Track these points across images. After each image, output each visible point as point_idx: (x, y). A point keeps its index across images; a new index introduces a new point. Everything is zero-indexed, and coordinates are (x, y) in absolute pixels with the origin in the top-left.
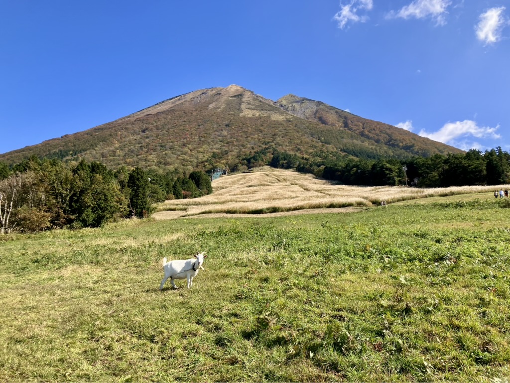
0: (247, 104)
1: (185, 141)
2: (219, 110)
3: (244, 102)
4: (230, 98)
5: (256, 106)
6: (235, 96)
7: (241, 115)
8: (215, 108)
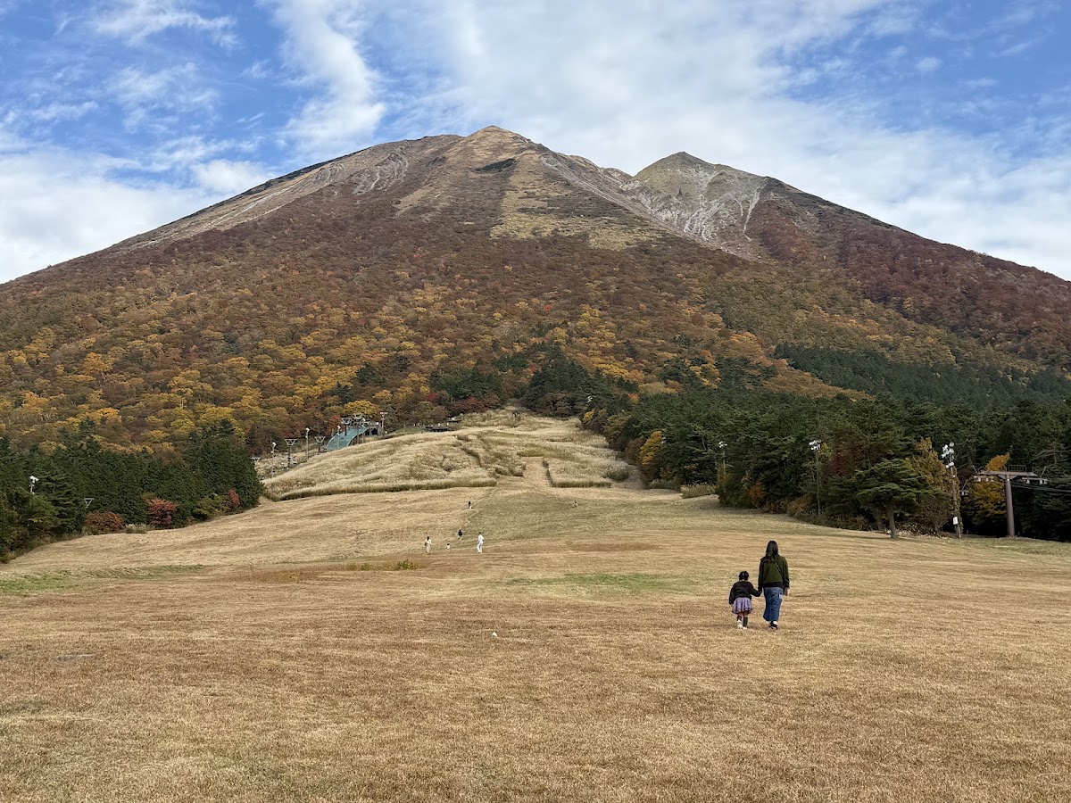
0: (522, 193)
1: (301, 320)
2: (427, 218)
3: (514, 189)
4: (473, 175)
5: (551, 201)
6: (488, 168)
7: (496, 231)
8: (416, 211)
